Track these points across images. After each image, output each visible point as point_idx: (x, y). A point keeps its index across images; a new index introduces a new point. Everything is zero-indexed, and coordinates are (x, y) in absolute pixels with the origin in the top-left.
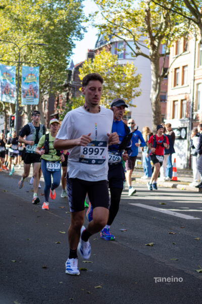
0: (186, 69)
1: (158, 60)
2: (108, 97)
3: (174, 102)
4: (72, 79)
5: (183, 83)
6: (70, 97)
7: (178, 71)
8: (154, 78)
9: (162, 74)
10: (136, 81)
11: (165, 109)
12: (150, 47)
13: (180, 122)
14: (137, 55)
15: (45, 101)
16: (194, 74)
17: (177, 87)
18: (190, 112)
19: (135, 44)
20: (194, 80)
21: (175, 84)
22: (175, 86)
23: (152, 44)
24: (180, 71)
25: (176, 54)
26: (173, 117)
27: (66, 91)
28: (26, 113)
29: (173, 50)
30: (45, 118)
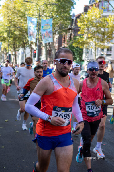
2: (97, 37)
4: (74, 25)
6: (72, 36)
15: (57, 38)
27: (70, 32)
28: (44, 47)
30: (56, 49)
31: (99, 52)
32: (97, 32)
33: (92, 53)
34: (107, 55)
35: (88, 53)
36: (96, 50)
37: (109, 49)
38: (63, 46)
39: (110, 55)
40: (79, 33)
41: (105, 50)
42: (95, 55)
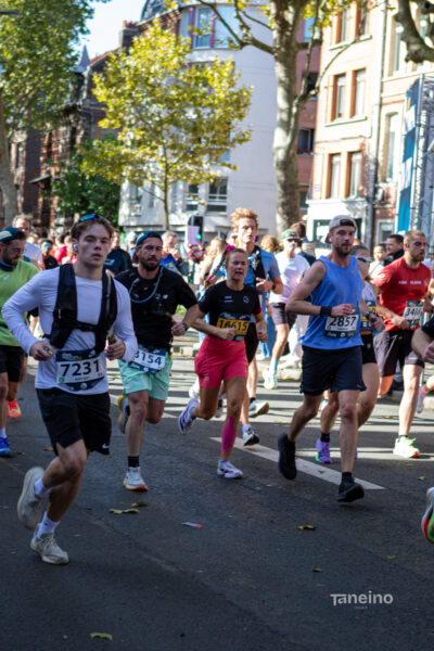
0: (360, 78)
1: (294, 57)
2: (170, 142)
3: (332, 156)
4: (85, 95)
5: (353, 113)
6: (78, 139)
7: (341, 82)
8: (282, 103)
9: (302, 92)
10: (238, 103)
11: (309, 171)
12: (274, 25)
13: (345, 205)
14: (243, 44)
15: (19, 145)
16: (382, 91)
17: (338, 120)
18: (371, 185)
19: (238, 17)
20: (381, 105)
21: (335, 114)
22: (333, 118)
23: (279, 18)
24: (346, 82)
25: (339, 39)
26: (329, 195)
27: (69, 123)
29: (329, 34)
30: (17, 187)
31: (180, 196)
32: (173, 120)
33: (156, 201)
34: (211, 209)
35: (139, 199)
36: (170, 191)
37: (218, 187)
38: (44, 175)
39: (223, 208)
40: (103, 124)
41: (203, 190)
42: (166, 208)
